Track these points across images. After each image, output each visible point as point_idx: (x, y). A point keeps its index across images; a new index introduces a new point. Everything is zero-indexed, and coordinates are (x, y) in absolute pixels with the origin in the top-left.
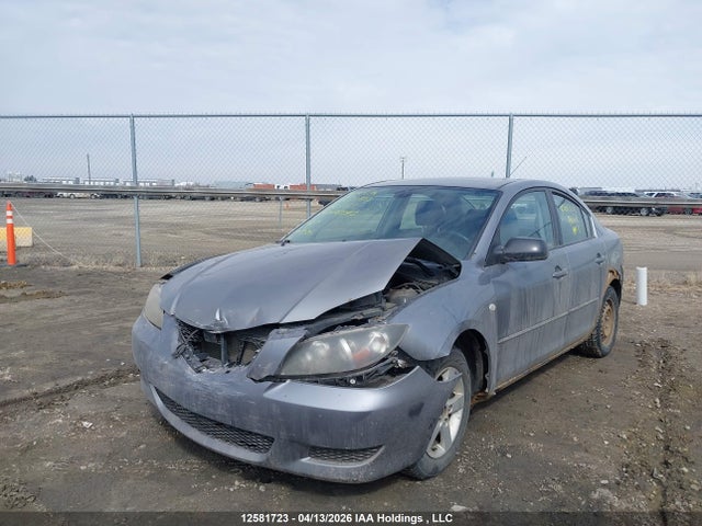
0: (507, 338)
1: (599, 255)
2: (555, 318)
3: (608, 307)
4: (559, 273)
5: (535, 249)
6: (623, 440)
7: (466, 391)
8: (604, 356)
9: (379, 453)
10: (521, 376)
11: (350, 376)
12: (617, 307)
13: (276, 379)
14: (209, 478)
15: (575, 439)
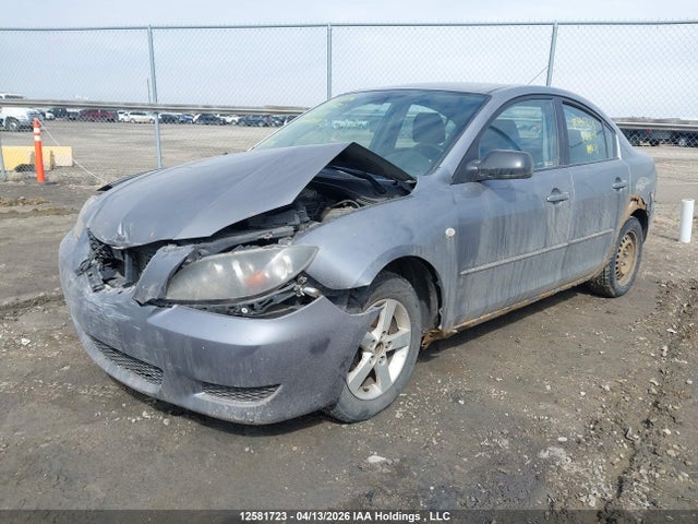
0: (473, 270)
1: (618, 179)
2: (548, 249)
3: (629, 241)
4: (558, 196)
5: (518, 164)
6: (604, 392)
7: (412, 326)
8: (617, 296)
9: (276, 392)
10: (497, 313)
11: (241, 303)
12: (641, 243)
13: (161, 303)
14: (118, 406)
15: (548, 387)
